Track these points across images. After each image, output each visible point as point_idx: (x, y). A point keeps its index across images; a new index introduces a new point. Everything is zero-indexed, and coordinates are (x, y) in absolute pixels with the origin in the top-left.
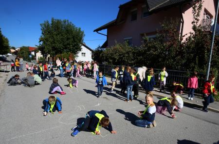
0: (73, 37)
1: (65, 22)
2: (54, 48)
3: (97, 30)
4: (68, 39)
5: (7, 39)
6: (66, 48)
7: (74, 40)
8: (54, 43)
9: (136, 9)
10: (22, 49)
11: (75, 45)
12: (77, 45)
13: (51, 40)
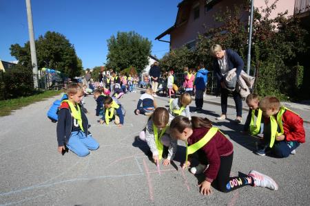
0: (139, 51)
1: (131, 34)
2: (119, 65)
3: (158, 38)
4: (134, 52)
5: (80, 60)
6: (131, 63)
7: (140, 53)
8: (120, 58)
9: (198, 4)
10: (95, 70)
11: (142, 58)
12: (144, 58)
13: (116, 55)
